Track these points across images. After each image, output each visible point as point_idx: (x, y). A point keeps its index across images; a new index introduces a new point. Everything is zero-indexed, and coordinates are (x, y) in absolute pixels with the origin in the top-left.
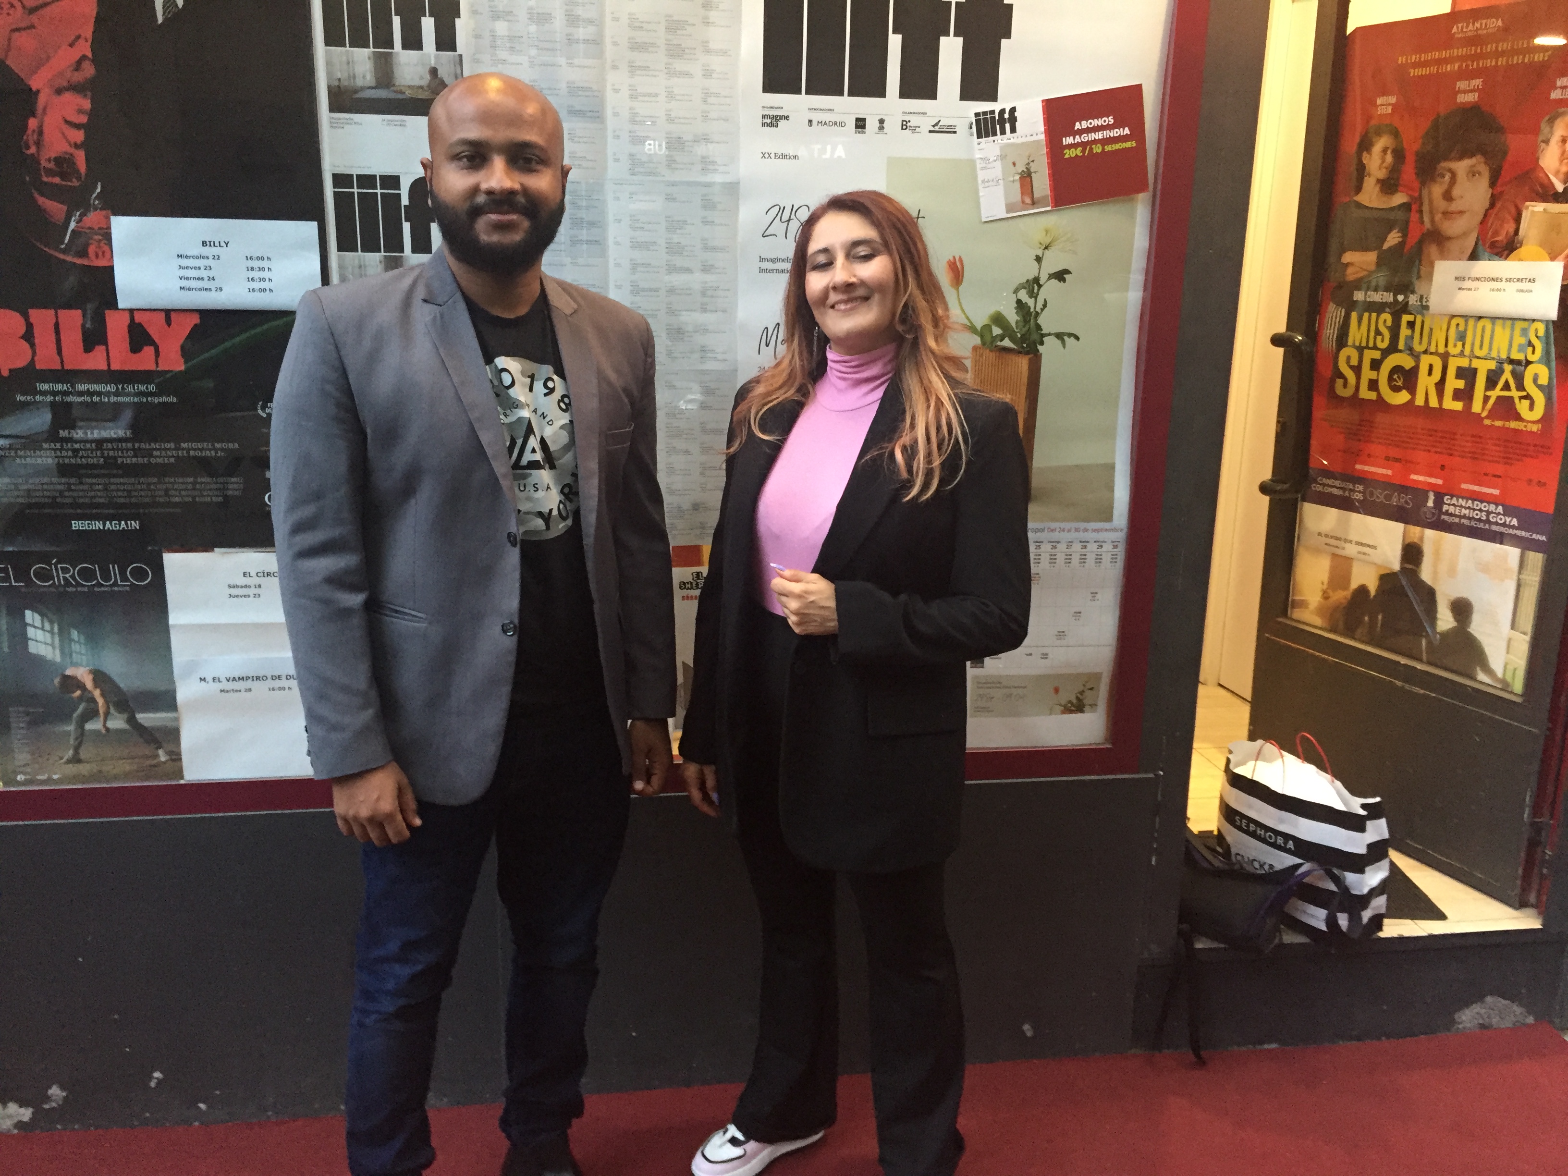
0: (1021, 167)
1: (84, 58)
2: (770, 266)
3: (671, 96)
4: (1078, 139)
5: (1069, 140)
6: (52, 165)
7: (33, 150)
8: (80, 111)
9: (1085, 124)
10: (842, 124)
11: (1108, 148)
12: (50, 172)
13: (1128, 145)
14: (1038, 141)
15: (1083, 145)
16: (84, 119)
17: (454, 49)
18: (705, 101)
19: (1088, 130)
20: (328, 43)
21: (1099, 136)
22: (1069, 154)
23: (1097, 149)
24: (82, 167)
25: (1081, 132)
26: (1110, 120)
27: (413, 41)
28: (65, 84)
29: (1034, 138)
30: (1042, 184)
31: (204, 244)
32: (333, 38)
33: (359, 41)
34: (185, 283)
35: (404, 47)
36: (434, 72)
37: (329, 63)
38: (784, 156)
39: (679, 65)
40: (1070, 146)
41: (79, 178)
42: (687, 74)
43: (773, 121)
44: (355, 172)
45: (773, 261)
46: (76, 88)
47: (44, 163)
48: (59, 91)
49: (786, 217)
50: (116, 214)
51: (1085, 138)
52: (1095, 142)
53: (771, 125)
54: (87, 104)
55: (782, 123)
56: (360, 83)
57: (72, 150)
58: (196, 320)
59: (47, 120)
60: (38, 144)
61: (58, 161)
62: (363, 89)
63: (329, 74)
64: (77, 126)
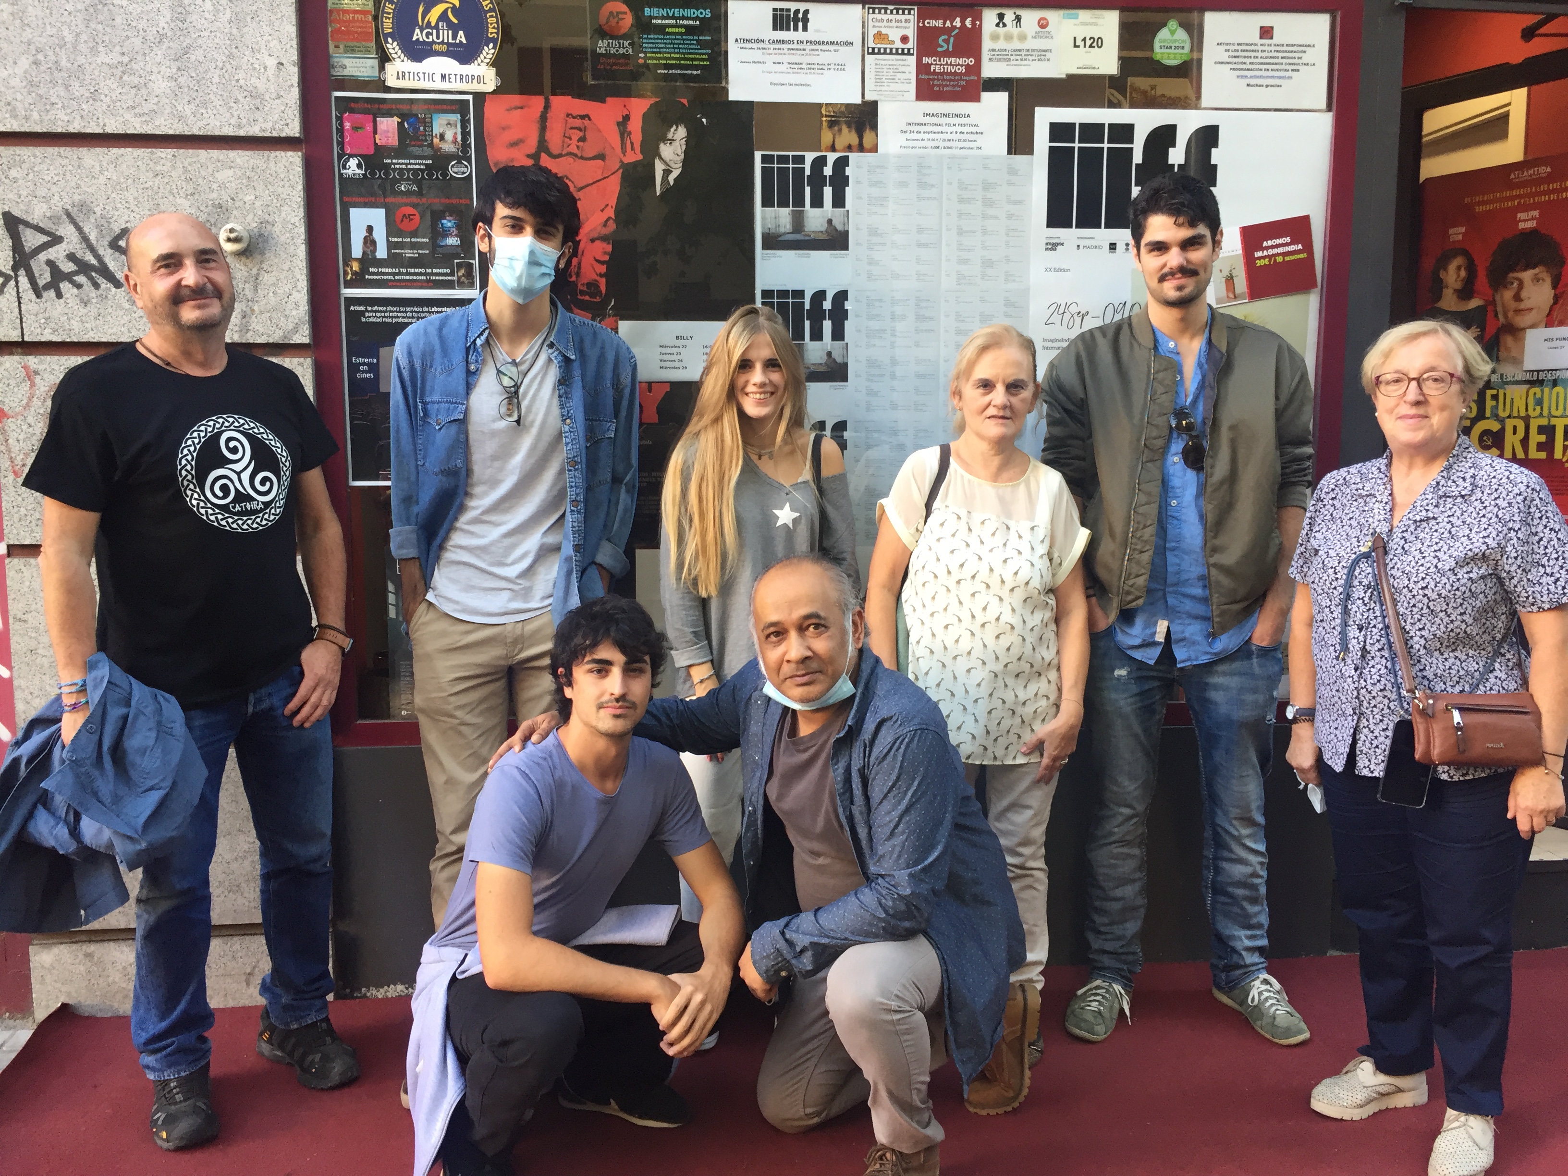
0: (1226, 273)
1: (609, 218)
2: (1050, 344)
3: (985, 232)
4: (1265, 253)
5: (1258, 254)
6: (585, 288)
7: (574, 279)
8: (605, 253)
9: (1270, 243)
10: (1100, 247)
11: (1287, 259)
12: (582, 293)
13: (1301, 256)
14: (1237, 255)
15: (1269, 257)
16: (607, 258)
17: (843, 206)
18: (1007, 235)
19: (1272, 247)
20: (764, 205)
21: (1280, 250)
22: (1259, 263)
23: (1279, 259)
24: (603, 288)
25: (1267, 248)
26: (1288, 239)
27: (817, 202)
28: (596, 236)
29: (1235, 253)
30: (1241, 284)
31: (677, 337)
32: (767, 202)
33: (783, 204)
34: (663, 364)
35: (813, 205)
36: (830, 221)
37: (763, 218)
38: (1060, 270)
39: (991, 212)
40: (1260, 258)
41: (600, 296)
42: (996, 218)
43: (1053, 246)
44: (775, 288)
45: (1052, 341)
46: (604, 239)
47: (580, 287)
48: (593, 241)
49: (1061, 311)
50: (621, 319)
51: (1270, 252)
52: (1278, 254)
53: (1052, 249)
54: (609, 248)
55: (1059, 248)
56: (782, 230)
57: (598, 278)
58: (668, 388)
59: (584, 259)
60: (578, 274)
61: (589, 285)
62: (785, 234)
63: (763, 226)
64: (602, 263)
